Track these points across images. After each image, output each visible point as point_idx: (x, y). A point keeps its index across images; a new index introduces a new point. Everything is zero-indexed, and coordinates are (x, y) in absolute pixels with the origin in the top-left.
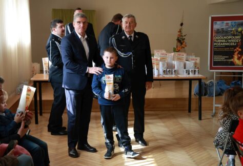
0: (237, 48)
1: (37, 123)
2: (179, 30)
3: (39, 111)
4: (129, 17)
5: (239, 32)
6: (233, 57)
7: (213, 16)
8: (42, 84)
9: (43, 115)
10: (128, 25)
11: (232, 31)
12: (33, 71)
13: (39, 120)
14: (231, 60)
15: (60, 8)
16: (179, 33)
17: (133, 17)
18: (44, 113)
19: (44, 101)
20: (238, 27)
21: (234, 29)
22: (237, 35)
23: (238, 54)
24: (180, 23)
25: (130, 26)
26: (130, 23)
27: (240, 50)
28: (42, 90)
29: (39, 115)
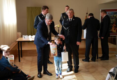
0: (114, 25)
1: (19, 61)
2: (86, 16)
3: (20, 55)
4: (70, 10)
5: (115, 17)
6: (112, 29)
7: (102, 9)
8: (22, 43)
9: (23, 57)
10: (70, 14)
11: (111, 16)
12: (18, 36)
13: (21, 60)
14: (111, 30)
15: (31, 7)
16: (86, 18)
17: (73, 10)
18: (23, 56)
19: (23, 50)
20: (114, 15)
21: (112, 15)
22: (113, 18)
23: (114, 27)
24: (86, 13)
25: (71, 15)
26: (71, 13)
27: (115, 25)
28: (22, 45)
29: (20, 57)
